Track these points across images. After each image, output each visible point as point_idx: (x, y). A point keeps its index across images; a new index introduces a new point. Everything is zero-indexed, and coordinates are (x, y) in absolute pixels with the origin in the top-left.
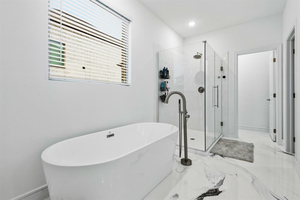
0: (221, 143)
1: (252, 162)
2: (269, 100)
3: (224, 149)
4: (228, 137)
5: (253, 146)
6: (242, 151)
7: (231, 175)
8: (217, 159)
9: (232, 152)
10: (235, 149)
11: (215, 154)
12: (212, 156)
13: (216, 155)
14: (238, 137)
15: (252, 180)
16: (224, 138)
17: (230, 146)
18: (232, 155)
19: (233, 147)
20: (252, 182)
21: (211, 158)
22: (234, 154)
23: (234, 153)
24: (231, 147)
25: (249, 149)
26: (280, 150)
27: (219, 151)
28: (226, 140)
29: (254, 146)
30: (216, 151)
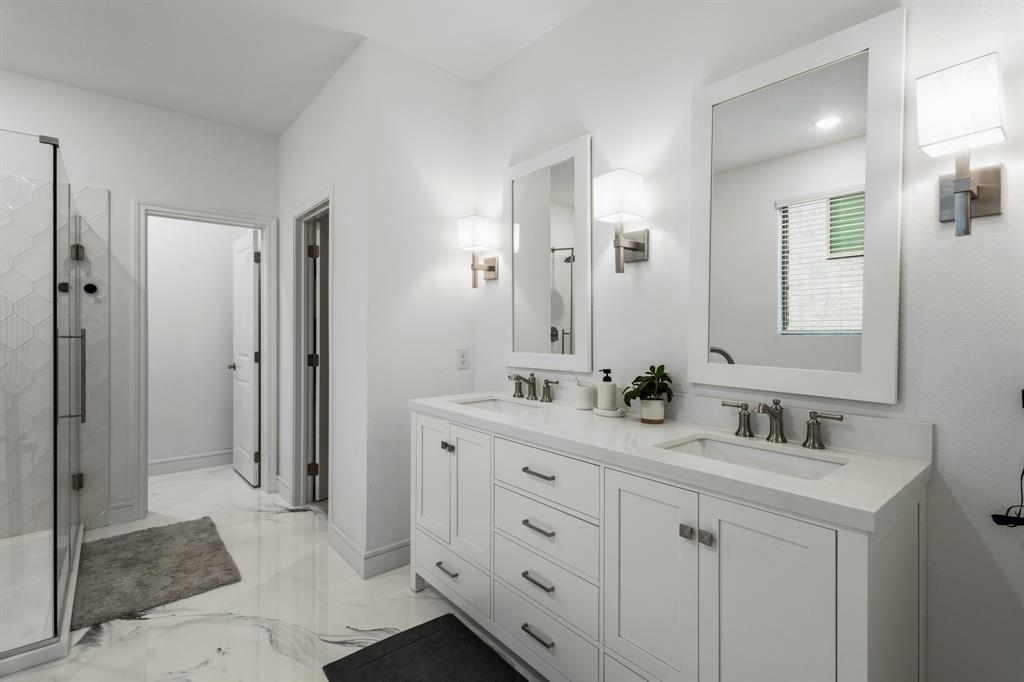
0: (99, 562)
1: (237, 579)
2: (234, 367)
3: (125, 582)
4: (106, 526)
5: (213, 525)
6: (191, 558)
7: (206, 662)
8: (121, 639)
9: (163, 578)
10: (166, 563)
11: (96, 627)
12: (88, 640)
13: (103, 625)
14: (147, 512)
15: (265, 636)
16: (94, 536)
17: (141, 557)
18: (169, 589)
19: (156, 558)
20: (272, 642)
21: (92, 651)
22: (173, 583)
23: (171, 580)
24: (148, 562)
25: (210, 541)
26: (279, 509)
27: (110, 603)
28: (108, 541)
29: (216, 523)
30: (97, 611)
